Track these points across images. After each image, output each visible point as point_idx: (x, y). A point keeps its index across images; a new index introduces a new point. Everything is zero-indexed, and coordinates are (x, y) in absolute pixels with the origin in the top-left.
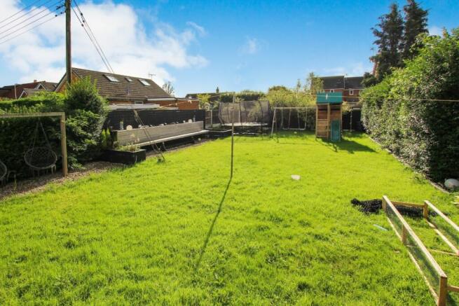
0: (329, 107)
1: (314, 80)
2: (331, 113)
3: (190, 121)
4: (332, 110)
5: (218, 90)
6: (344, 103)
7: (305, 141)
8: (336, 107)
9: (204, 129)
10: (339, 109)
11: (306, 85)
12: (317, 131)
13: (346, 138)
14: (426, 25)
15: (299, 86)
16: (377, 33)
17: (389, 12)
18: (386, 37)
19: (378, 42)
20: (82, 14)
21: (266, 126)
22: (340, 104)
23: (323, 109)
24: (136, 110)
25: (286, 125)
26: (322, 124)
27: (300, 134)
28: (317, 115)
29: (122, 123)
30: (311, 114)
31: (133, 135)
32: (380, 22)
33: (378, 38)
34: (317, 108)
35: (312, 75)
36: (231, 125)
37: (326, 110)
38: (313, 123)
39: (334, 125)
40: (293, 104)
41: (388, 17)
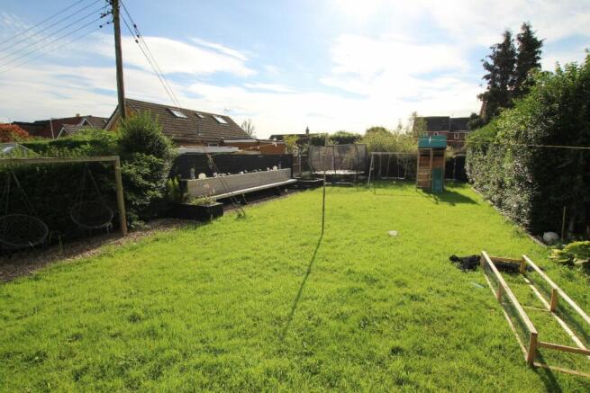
0: (432, 154)
1: (417, 121)
2: (434, 160)
3: (275, 168)
4: (435, 156)
5: (307, 131)
6: (448, 148)
7: (405, 192)
8: (439, 152)
9: (292, 177)
10: (442, 155)
11: (408, 126)
12: (418, 180)
13: (448, 189)
14: (539, 58)
15: (400, 127)
16: (487, 67)
17: (501, 40)
18: (496, 70)
19: (487, 77)
20: (135, 26)
21: (363, 175)
22: (443, 149)
23: (425, 155)
24: (210, 154)
25: (384, 174)
26: (423, 173)
27: (399, 184)
28: (418, 162)
29: (193, 170)
30: (412, 160)
31: (207, 186)
32: (491, 52)
33: (488, 73)
34: (419, 153)
35: (414, 114)
36: (322, 173)
37: (429, 156)
38: (414, 172)
39: (436, 174)
40: (391, 149)
41: (500, 46)
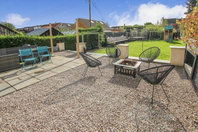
0: (168, 31)
1: (163, 20)
2: (169, 33)
3: (122, 36)
4: (169, 32)
6: (174, 29)
7: (161, 42)
8: (171, 31)
9: (127, 39)
10: (172, 32)
11: (161, 22)
12: (164, 39)
13: (174, 41)
15: (158, 23)
16: (187, 4)
18: (190, 5)
21: (146, 38)
22: (172, 30)
23: (166, 31)
25: (154, 37)
26: (166, 37)
27: (158, 40)
28: (164, 34)
30: (163, 33)
33: (188, 6)
34: (165, 31)
35: (163, 18)
36: (134, 37)
37: (168, 32)
38: (163, 37)
39: (170, 37)
40: (156, 30)
